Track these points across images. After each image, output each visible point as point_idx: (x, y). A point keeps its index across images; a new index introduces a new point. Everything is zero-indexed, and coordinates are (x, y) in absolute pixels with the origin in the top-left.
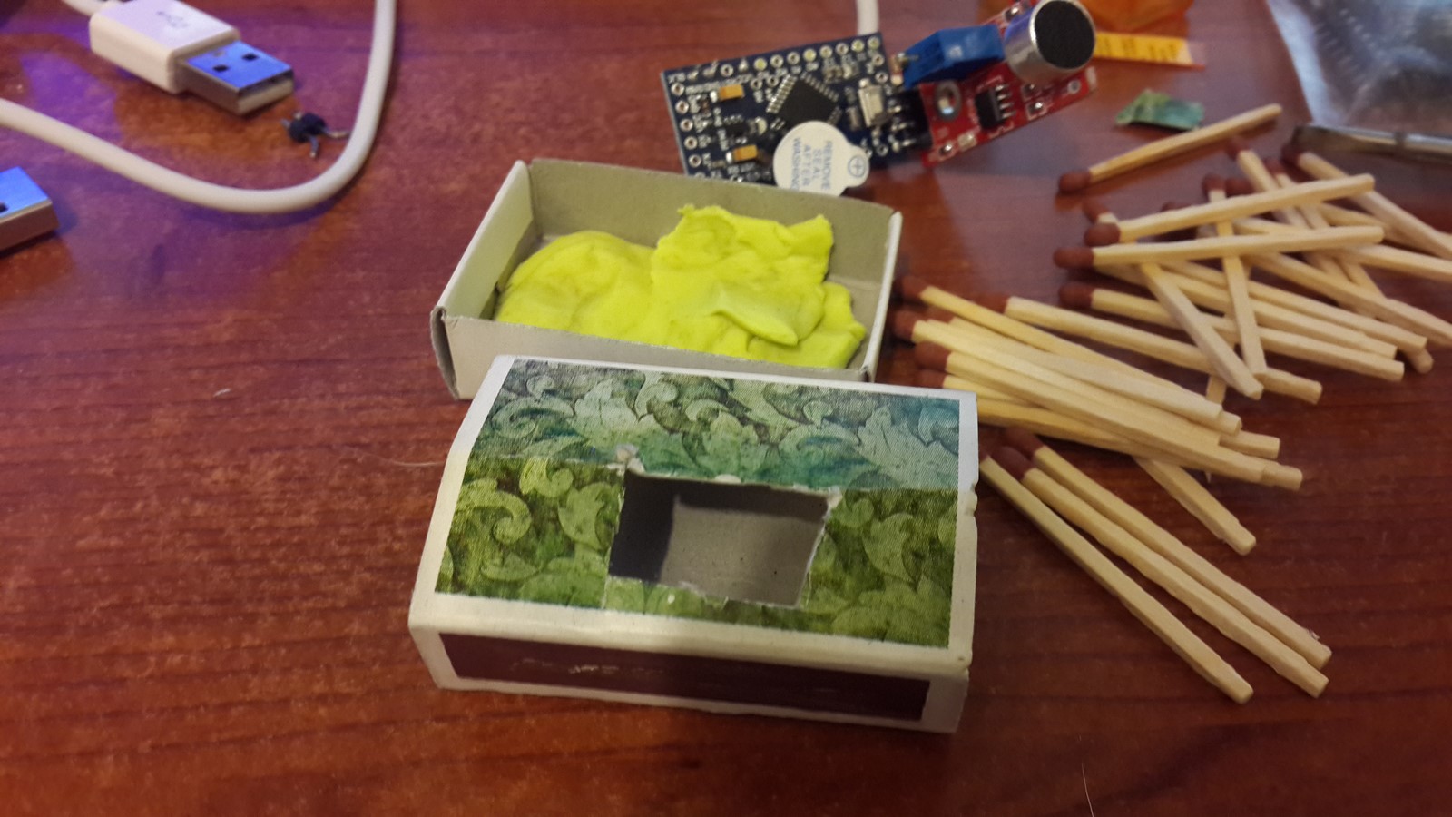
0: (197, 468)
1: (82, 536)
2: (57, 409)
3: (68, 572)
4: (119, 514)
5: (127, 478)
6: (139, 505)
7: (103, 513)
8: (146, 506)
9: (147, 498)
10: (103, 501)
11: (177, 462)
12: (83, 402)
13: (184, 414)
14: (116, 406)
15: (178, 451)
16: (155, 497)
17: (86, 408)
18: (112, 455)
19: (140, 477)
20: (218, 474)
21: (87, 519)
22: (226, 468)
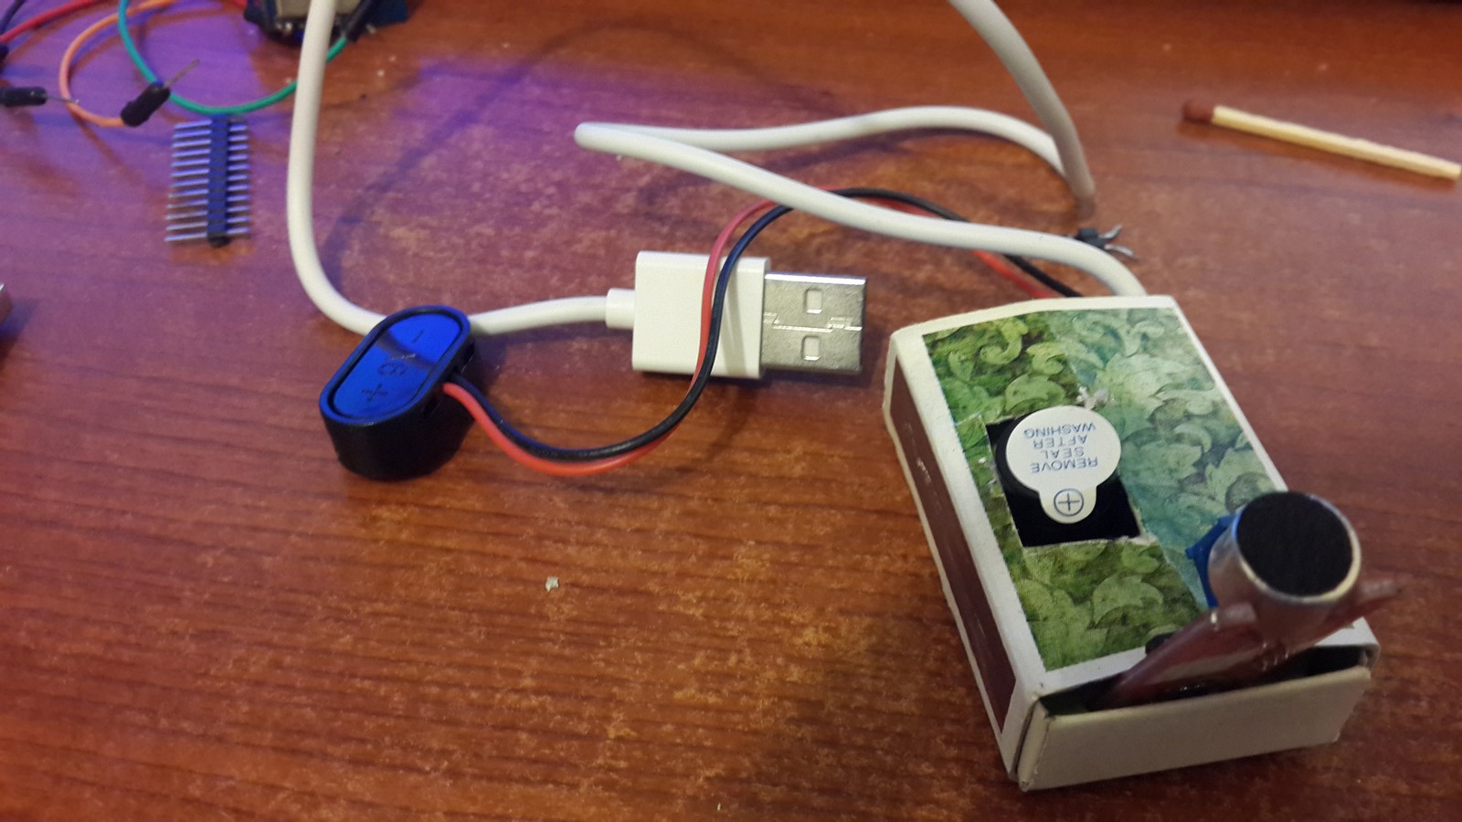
0: (787, 623)
1: (679, 687)
2: (638, 531)
3: (668, 728)
4: (713, 666)
5: (717, 623)
6: (733, 659)
7: (697, 662)
8: (740, 661)
9: (740, 652)
10: (695, 647)
11: (767, 615)
12: (662, 526)
13: (767, 556)
14: (696, 536)
15: (766, 600)
16: (748, 651)
17: (668, 534)
18: (698, 593)
19: (730, 625)
20: (809, 634)
21: (681, 667)
22: (816, 627)
